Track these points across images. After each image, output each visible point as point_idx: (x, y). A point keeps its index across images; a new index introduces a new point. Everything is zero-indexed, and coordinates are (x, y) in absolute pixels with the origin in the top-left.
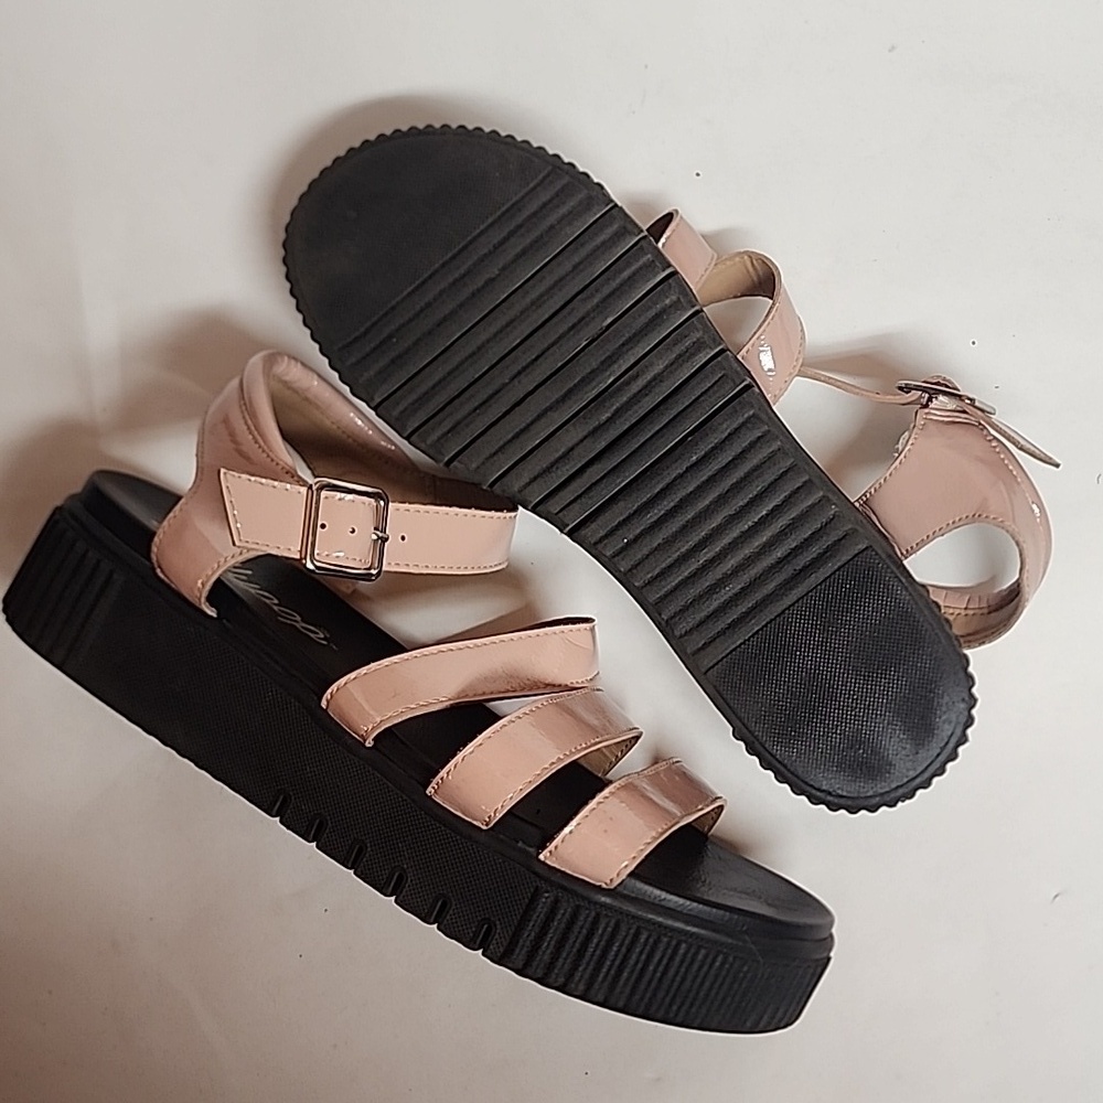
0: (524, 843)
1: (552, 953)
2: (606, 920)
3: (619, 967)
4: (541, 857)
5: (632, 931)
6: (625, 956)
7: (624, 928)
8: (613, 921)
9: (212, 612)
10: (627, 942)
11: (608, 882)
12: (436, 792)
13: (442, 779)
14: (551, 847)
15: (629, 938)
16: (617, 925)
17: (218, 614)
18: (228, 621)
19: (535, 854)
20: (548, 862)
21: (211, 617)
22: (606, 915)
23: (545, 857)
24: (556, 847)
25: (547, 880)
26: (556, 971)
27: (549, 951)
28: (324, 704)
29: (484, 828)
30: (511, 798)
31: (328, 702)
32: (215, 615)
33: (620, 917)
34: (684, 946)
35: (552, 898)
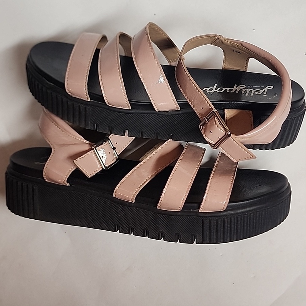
0: (192, 209)
1: (216, 235)
2: (227, 219)
3: (236, 229)
4: (200, 211)
5: (236, 218)
6: (237, 226)
7: (233, 219)
8: (229, 218)
9: (68, 185)
10: (235, 222)
11: (223, 209)
12: (160, 207)
13: (161, 203)
14: (201, 207)
15: (236, 220)
16: (231, 219)
17: (70, 184)
18: (73, 185)
19: (197, 211)
20: (202, 212)
21: (68, 186)
22: (226, 218)
23: (201, 211)
24: (203, 207)
25: (205, 217)
26: (219, 239)
27: (215, 235)
28: (114, 196)
29: (179, 211)
30: (184, 199)
31: (115, 195)
32: (69, 185)
33: (230, 216)
34: (252, 214)
35: (209, 221)
